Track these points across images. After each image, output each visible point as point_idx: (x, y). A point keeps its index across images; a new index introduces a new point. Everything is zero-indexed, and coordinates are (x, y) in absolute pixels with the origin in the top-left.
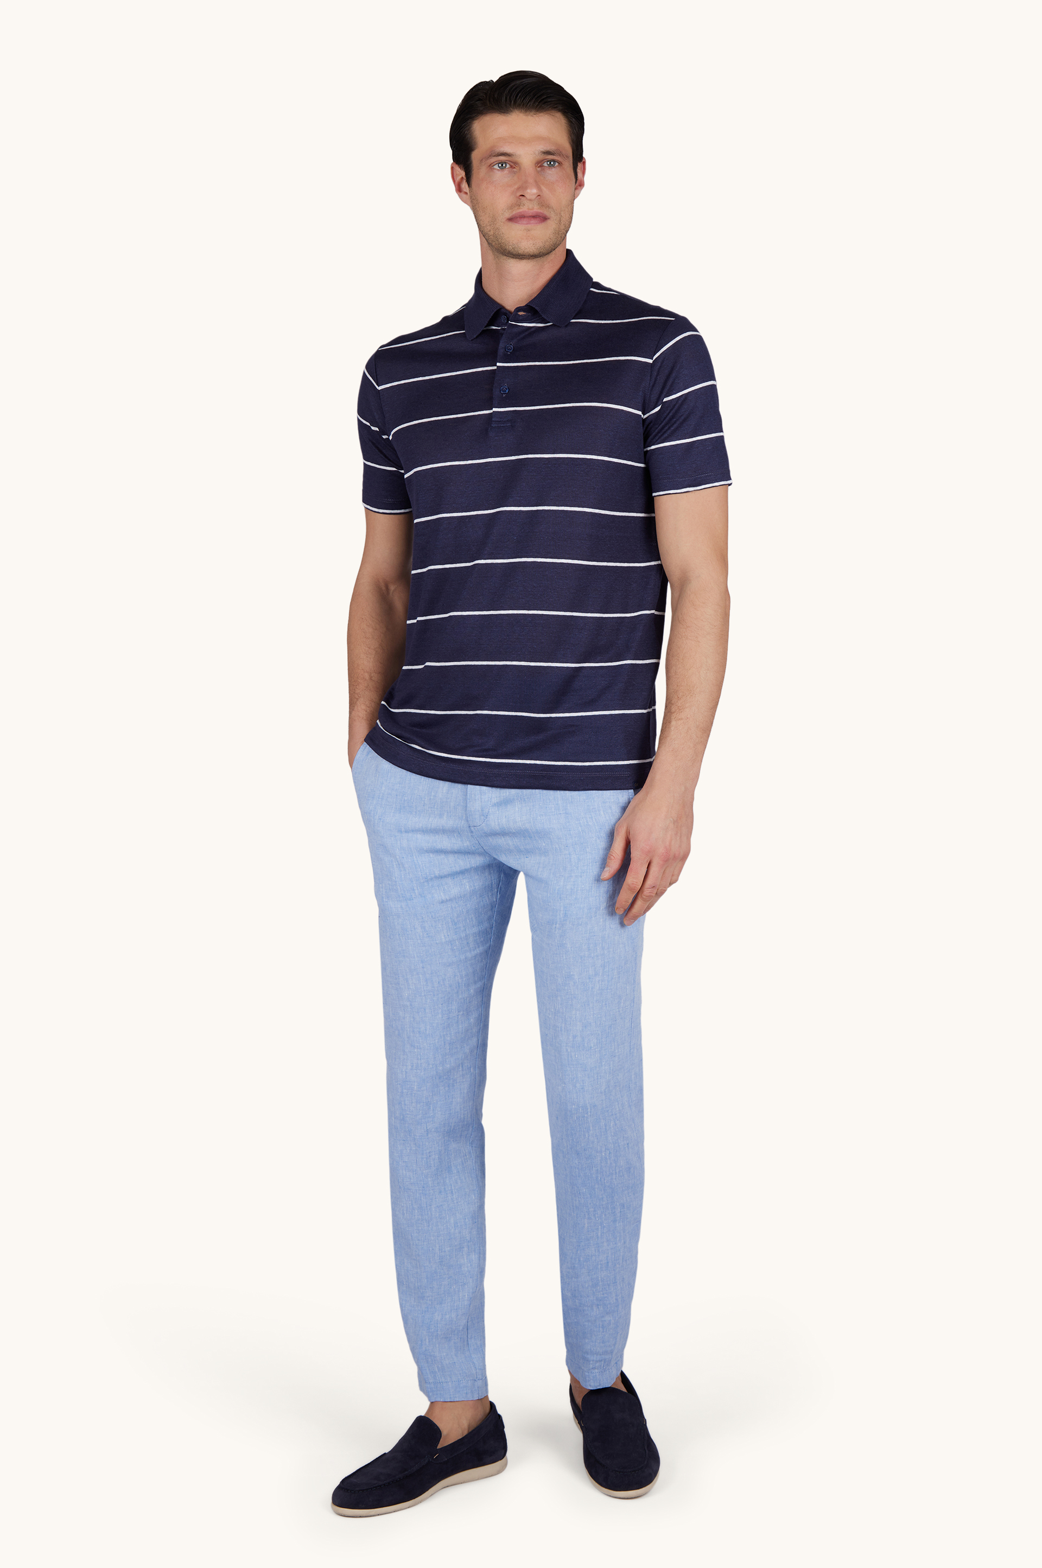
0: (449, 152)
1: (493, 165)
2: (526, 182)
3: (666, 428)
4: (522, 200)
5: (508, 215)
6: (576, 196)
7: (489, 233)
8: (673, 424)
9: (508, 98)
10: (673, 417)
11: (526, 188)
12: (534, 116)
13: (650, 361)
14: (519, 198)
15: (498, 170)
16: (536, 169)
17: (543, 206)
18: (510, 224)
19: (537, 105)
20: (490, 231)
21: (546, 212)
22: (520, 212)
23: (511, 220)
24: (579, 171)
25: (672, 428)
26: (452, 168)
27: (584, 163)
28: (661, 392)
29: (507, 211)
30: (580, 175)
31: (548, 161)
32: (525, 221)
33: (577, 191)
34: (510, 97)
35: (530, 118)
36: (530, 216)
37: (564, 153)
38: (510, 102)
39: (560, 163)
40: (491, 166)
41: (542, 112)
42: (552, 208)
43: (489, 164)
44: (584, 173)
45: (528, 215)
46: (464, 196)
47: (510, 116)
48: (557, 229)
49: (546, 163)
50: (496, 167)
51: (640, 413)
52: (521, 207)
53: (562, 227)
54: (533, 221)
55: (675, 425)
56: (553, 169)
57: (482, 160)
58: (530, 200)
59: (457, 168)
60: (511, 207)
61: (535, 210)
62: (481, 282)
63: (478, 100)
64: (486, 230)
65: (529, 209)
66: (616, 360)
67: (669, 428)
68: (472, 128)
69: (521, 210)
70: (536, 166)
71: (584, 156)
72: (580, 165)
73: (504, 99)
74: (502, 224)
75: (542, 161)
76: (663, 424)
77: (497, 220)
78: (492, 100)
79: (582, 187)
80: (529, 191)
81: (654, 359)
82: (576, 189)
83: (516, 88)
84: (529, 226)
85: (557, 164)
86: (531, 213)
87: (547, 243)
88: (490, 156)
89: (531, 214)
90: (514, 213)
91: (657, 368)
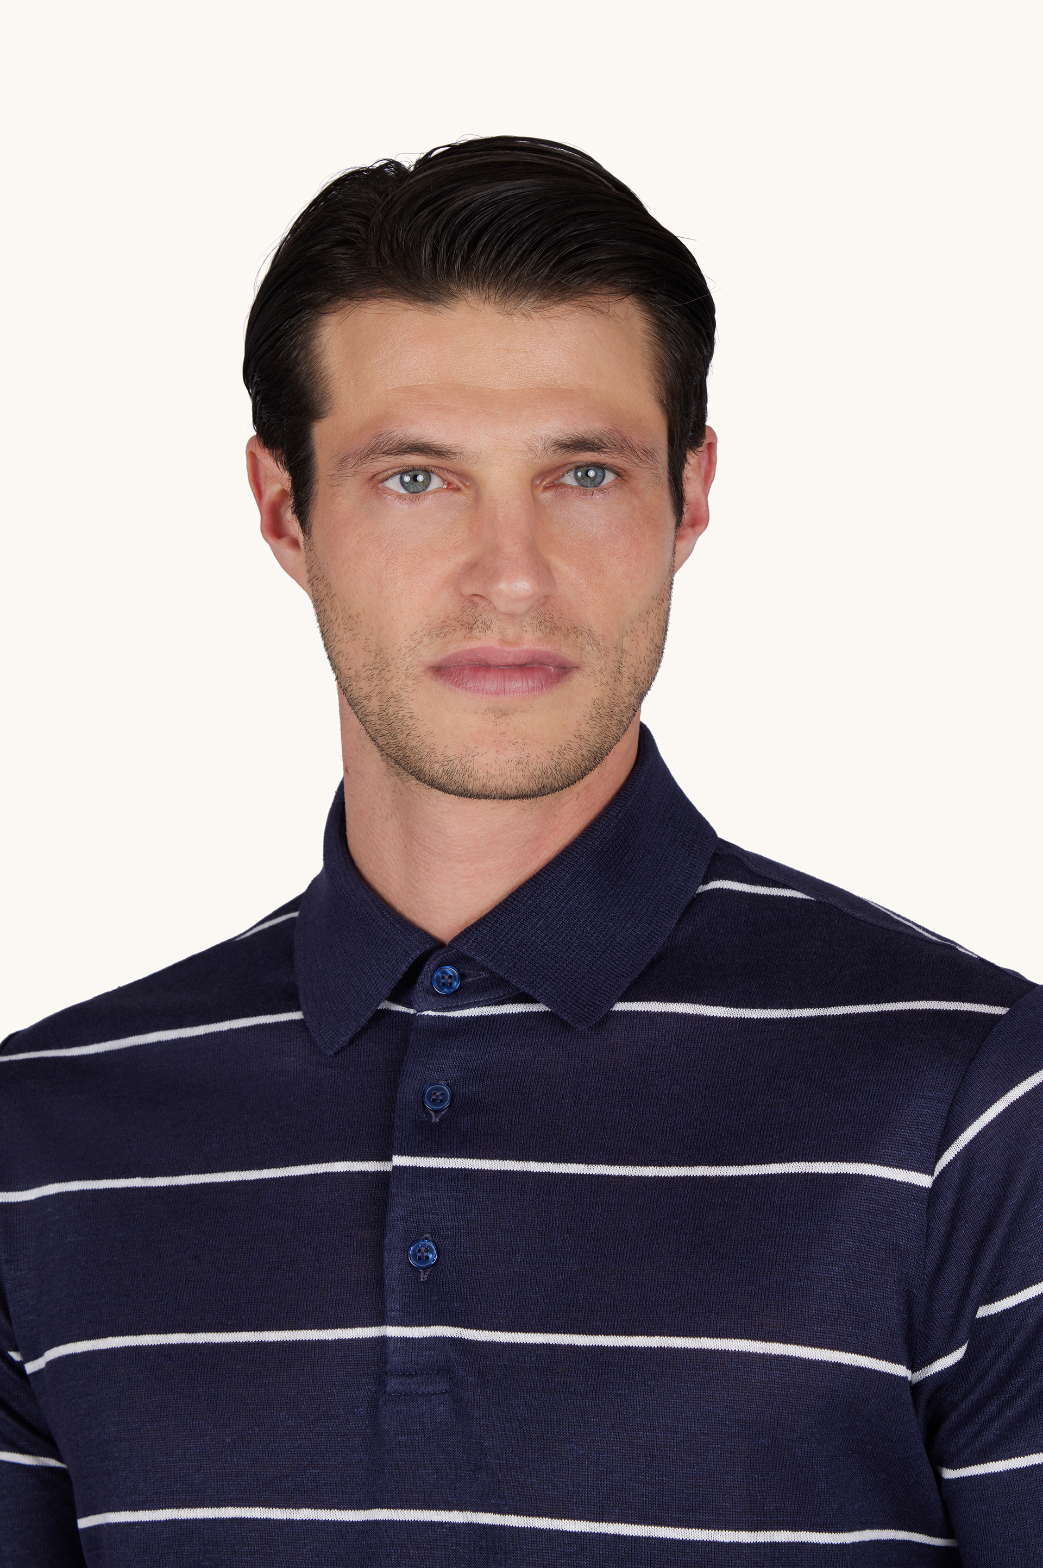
0: (243, 403)
1: (380, 477)
2: (495, 550)
3: (992, 1408)
4: (480, 609)
5: (431, 653)
6: (676, 564)
7: (365, 702)
8: (1014, 1398)
9: (443, 245)
10: (1011, 1372)
11: (494, 576)
12: (535, 315)
13: (925, 1181)
14: (472, 602)
15: (400, 497)
16: (535, 499)
17: (554, 629)
18: (437, 687)
19: (547, 278)
20: (368, 697)
21: (566, 650)
22: (472, 651)
23: (440, 670)
24: (690, 472)
25: (1010, 1413)
26: (252, 457)
27: (712, 447)
28: (965, 1293)
29: (426, 640)
30: (691, 489)
31: (578, 468)
32: (492, 683)
33: (681, 545)
34: (450, 245)
35: (518, 321)
36: (508, 666)
37: (635, 440)
38: (451, 264)
39: (620, 474)
40: (376, 481)
41: (564, 300)
42: (590, 633)
43: (370, 475)
44: (707, 478)
45: (499, 662)
46: (289, 553)
47: (446, 311)
48: (606, 701)
49: (572, 474)
50: (394, 484)
51: (900, 1370)
52: (476, 632)
53: (626, 687)
54: (518, 684)
55: (1020, 1403)
56: (598, 496)
57: (344, 460)
58: (511, 616)
59: (268, 463)
60: (442, 630)
61: (525, 647)
62: (345, 837)
63: (339, 243)
64: (362, 688)
65: (504, 641)
66: (806, 1174)
67: (1000, 1412)
68: (316, 342)
69: (474, 645)
70: (533, 486)
71: (709, 423)
72: (693, 459)
73: (426, 251)
74: (410, 682)
75: (558, 468)
76: (974, 1397)
77: (392, 668)
78: (385, 251)
79: (698, 528)
80: (503, 586)
81: (937, 1173)
82: (677, 537)
83: (471, 217)
84: (505, 701)
85: (610, 477)
86: (511, 653)
87: (570, 756)
88: (373, 451)
89: (510, 660)
90: (452, 649)
91: (945, 1205)
